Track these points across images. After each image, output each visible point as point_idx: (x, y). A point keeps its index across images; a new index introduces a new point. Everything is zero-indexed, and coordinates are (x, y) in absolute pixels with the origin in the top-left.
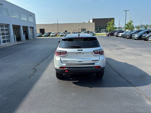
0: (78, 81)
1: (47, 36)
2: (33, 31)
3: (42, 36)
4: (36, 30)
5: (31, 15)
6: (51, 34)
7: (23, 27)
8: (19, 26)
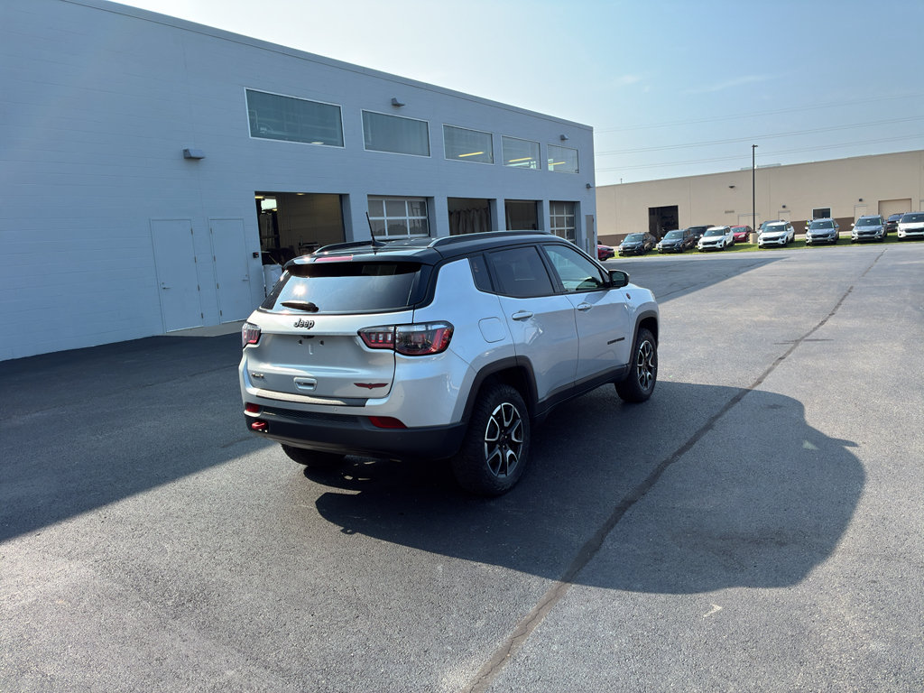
0: (357, 492)
1: (680, 251)
2: (572, 222)
3: (649, 251)
4: (591, 220)
5: (563, 138)
6: (704, 239)
7: (510, 205)
8: (489, 200)
